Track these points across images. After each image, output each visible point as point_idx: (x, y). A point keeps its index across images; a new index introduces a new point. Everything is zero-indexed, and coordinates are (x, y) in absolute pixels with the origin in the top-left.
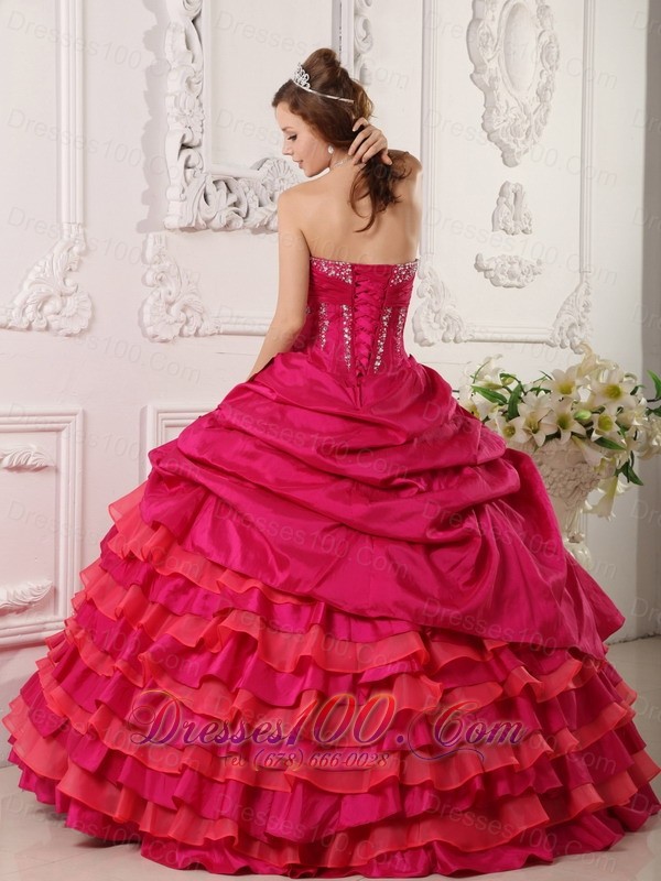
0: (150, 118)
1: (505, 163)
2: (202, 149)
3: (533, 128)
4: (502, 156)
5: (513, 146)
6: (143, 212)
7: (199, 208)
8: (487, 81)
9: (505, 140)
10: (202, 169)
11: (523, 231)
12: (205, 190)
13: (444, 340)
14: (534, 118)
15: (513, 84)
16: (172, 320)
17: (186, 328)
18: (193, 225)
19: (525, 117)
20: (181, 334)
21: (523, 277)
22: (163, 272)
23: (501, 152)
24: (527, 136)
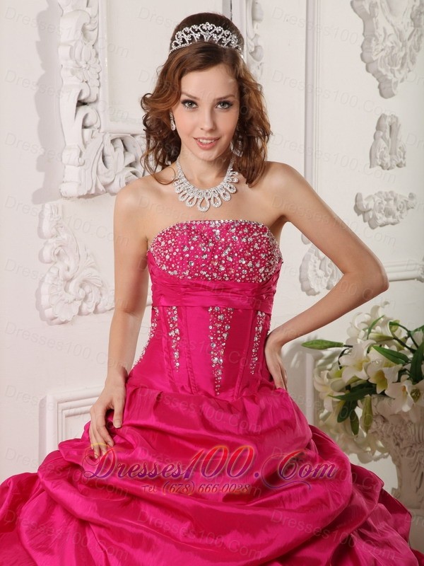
0: (43, 72)
1: (382, 95)
2: (100, 106)
3: (408, 56)
4: (379, 87)
5: (390, 76)
6: (38, 180)
7: (97, 172)
8: (367, 7)
9: (383, 71)
10: (99, 128)
11: (398, 166)
12: (103, 151)
13: (328, 288)
14: (409, 44)
15: (391, 10)
16: (71, 298)
17: (85, 305)
18: (93, 192)
19: (401, 44)
20: (80, 313)
21: (398, 214)
22: (61, 246)
23: (378, 83)
24: (402, 65)
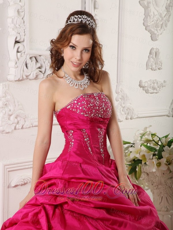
1: (152, 40)
2: (25, 43)
3: (164, 24)
4: (151, 36)
5: (156, 32)
7: (23, 71)
8: (146, 3)
9: (153, 30)
10: (24, 53)
11: (159, 69)
12: (26, 62)
13: (126, 119)
14: (164, 19)
15: (156, 5)
16: (11, 123)
17: (17, 126)
18: (21, 79)
19: (161, 19)
20: (15, 129)
21: (158, 89)
22: (7, 101)
23: (150, 35)
24: (161, 27)
